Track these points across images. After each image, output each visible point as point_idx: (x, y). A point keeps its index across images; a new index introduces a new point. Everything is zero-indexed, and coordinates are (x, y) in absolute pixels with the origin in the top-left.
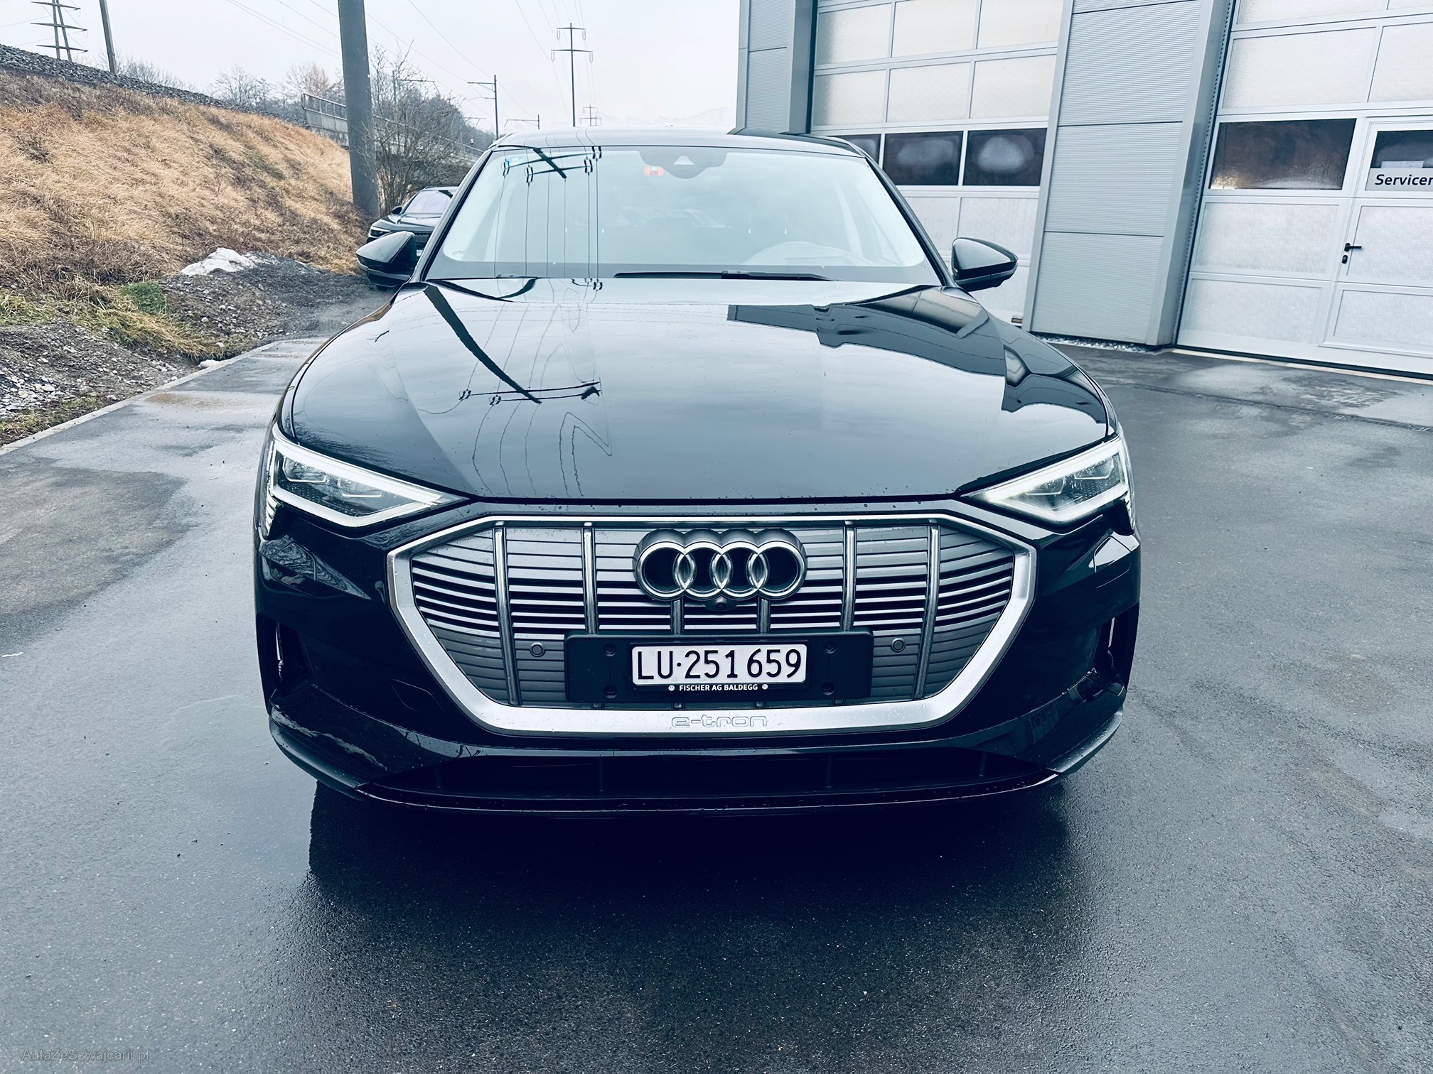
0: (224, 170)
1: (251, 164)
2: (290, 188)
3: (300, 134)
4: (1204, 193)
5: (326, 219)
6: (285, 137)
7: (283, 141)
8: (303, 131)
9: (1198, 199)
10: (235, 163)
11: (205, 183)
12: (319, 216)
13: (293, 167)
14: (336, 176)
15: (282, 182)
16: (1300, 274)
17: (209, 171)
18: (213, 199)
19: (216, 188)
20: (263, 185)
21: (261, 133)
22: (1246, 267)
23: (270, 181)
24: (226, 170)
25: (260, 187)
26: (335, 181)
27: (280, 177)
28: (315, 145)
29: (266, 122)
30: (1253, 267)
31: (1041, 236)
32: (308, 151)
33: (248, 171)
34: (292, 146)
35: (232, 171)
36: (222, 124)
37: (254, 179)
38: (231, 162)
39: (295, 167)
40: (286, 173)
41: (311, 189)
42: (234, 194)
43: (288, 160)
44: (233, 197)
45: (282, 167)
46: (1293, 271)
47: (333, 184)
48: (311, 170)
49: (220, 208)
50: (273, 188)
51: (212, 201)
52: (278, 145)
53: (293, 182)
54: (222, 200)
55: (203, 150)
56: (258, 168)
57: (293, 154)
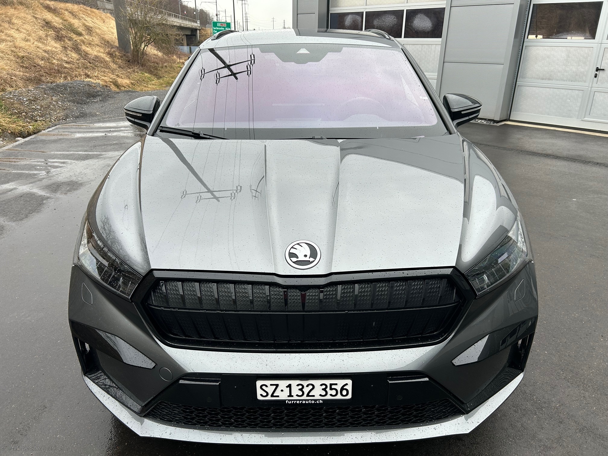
0: (50, 33)
1: (65, 29)
2: (85, 40)
3: (94, 12)
4: (525, 41)
5: (103, 56)
6: (85, 14)
7: (84, 16)
8: (95, 10)
9: (522, 44)
10: (57, 28)
11: (40, 39)
12: (99, 54)
13: (88, 29)
14: (110, 33)
15: (81, 38)
16: (573, 83)
17: (42, 33)
18: (44, 48)
19: (46, 42)
20: (70, 39)
21: (72, 13)
22: (545, 79)
23: (75, 37)
24: (52, 33)
25: (69, 40)
26: (110, 36)
27: (80, 34)
28: (100, 17)
29: (75, 7)
30: (549, 79)
31: (443, 64)
32: (97, 21)
33: (64, 33)
34: (88, 19)
35: (54, 32)
36: (51, 9)
37: (66, 36)
38: (54, 28)
39: (89, 30)
40: (83, 32)
41: (96, 40)
42: (56, 45)
43: (86, 26)
44: (54, 46)
45: (80, 30)
46: (569, 81)
47: (107, 37)
48: (97, 31)
49: (46, 52)
50: (76, 41)
52: (81, 18)
53: (87, 37)
54: (48, 48)
55: (40, 23)
56: (69, 30)
57: (88, 23)
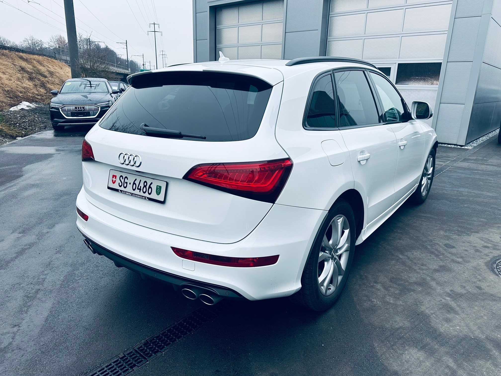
0: (25, 75)
1: (35, 73)
2: (49, 81)
3: (53, 62)
6: (48, 63)
7: (47, 64)
8: (54, 60)
10: (29, 72)
11: (18, 79)
13: (50, 73)
15: (46, 79)
17: (19, 75)
19: (22, 81)
20: (39, 80)
21: (38, 62)
23: (42, 79)
24: (26, 75)
26: (66, 78)
27: (45, 77)
28: (59, 65)
29: (40, 58)
32: (56, 68)
33: (34, 75)
34: (50, 66)
35: (28, 75)
36: (24, 59)
37: (36, 78)
38: (27, 72)
40: (48, 75)
42: (29, 83)
43: (49, 71)
44: (28, 84)
45: (46, 74)
48: (57, 74)
49: (24, 88)
50: (43, 81)
51: (21, 86)
52: (45, 66)
53: (50, 78)
54: (24, 85)
55: (17, 68)
56: (37, 74)
57: (51, 69)
